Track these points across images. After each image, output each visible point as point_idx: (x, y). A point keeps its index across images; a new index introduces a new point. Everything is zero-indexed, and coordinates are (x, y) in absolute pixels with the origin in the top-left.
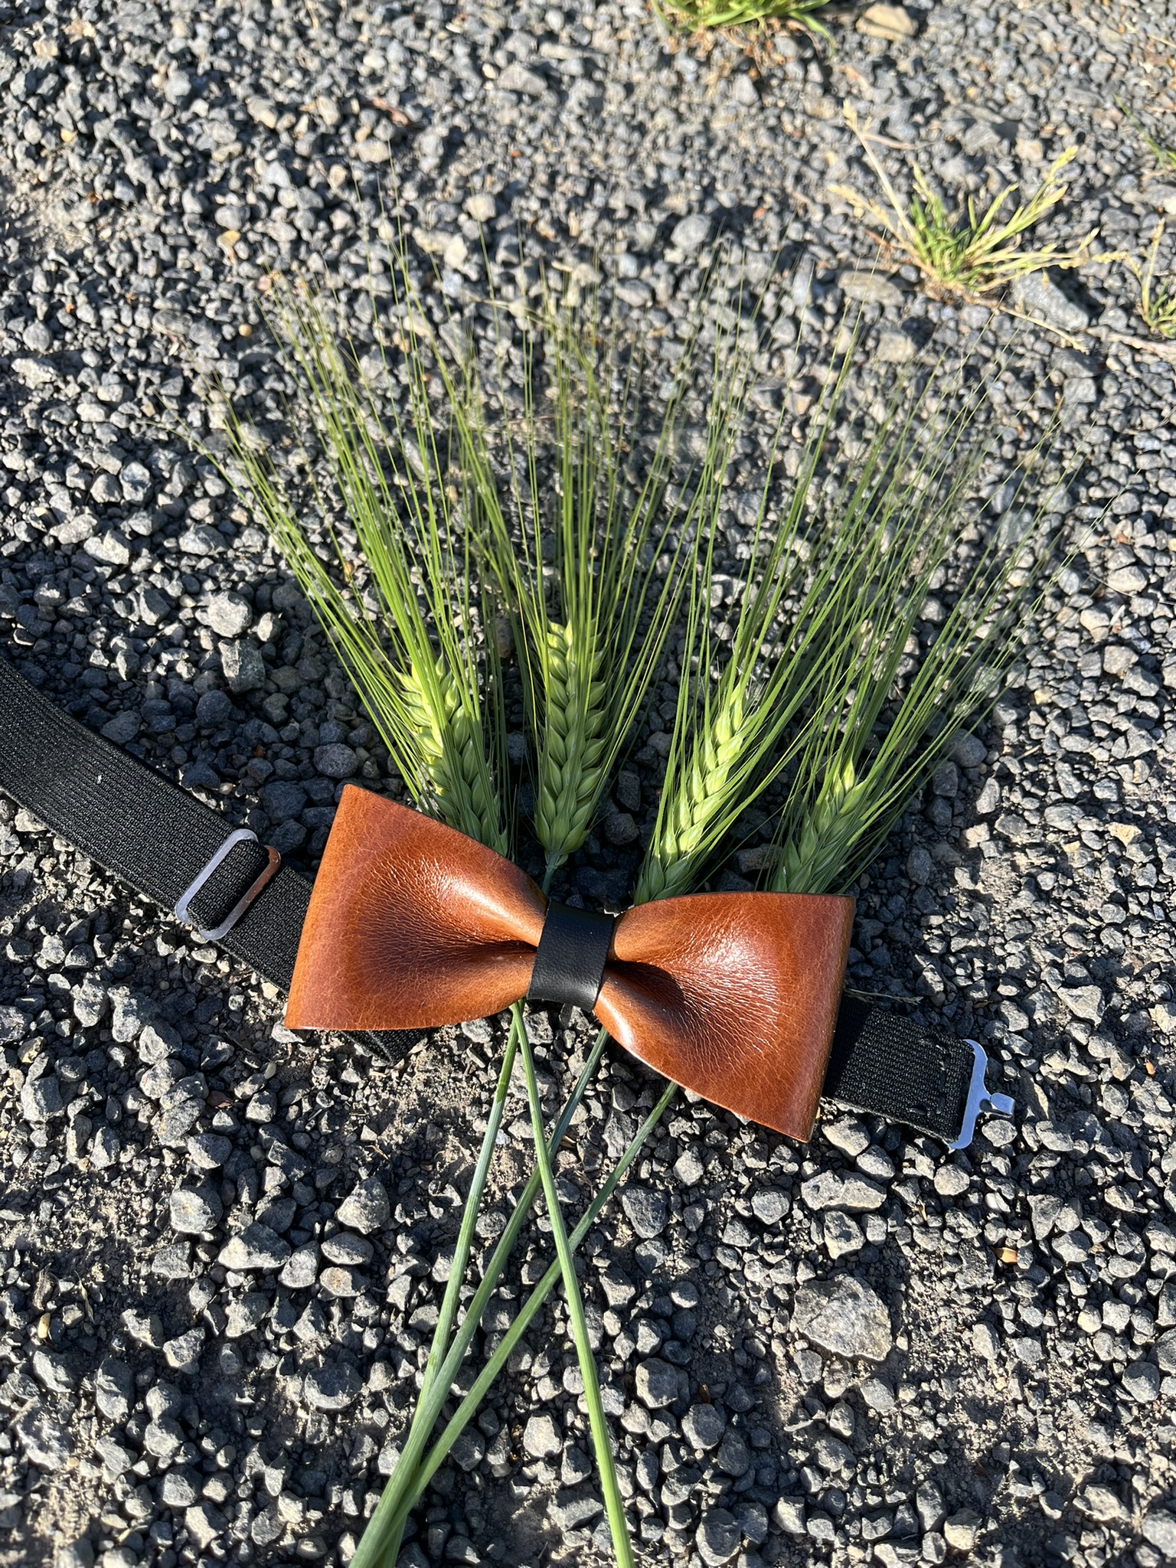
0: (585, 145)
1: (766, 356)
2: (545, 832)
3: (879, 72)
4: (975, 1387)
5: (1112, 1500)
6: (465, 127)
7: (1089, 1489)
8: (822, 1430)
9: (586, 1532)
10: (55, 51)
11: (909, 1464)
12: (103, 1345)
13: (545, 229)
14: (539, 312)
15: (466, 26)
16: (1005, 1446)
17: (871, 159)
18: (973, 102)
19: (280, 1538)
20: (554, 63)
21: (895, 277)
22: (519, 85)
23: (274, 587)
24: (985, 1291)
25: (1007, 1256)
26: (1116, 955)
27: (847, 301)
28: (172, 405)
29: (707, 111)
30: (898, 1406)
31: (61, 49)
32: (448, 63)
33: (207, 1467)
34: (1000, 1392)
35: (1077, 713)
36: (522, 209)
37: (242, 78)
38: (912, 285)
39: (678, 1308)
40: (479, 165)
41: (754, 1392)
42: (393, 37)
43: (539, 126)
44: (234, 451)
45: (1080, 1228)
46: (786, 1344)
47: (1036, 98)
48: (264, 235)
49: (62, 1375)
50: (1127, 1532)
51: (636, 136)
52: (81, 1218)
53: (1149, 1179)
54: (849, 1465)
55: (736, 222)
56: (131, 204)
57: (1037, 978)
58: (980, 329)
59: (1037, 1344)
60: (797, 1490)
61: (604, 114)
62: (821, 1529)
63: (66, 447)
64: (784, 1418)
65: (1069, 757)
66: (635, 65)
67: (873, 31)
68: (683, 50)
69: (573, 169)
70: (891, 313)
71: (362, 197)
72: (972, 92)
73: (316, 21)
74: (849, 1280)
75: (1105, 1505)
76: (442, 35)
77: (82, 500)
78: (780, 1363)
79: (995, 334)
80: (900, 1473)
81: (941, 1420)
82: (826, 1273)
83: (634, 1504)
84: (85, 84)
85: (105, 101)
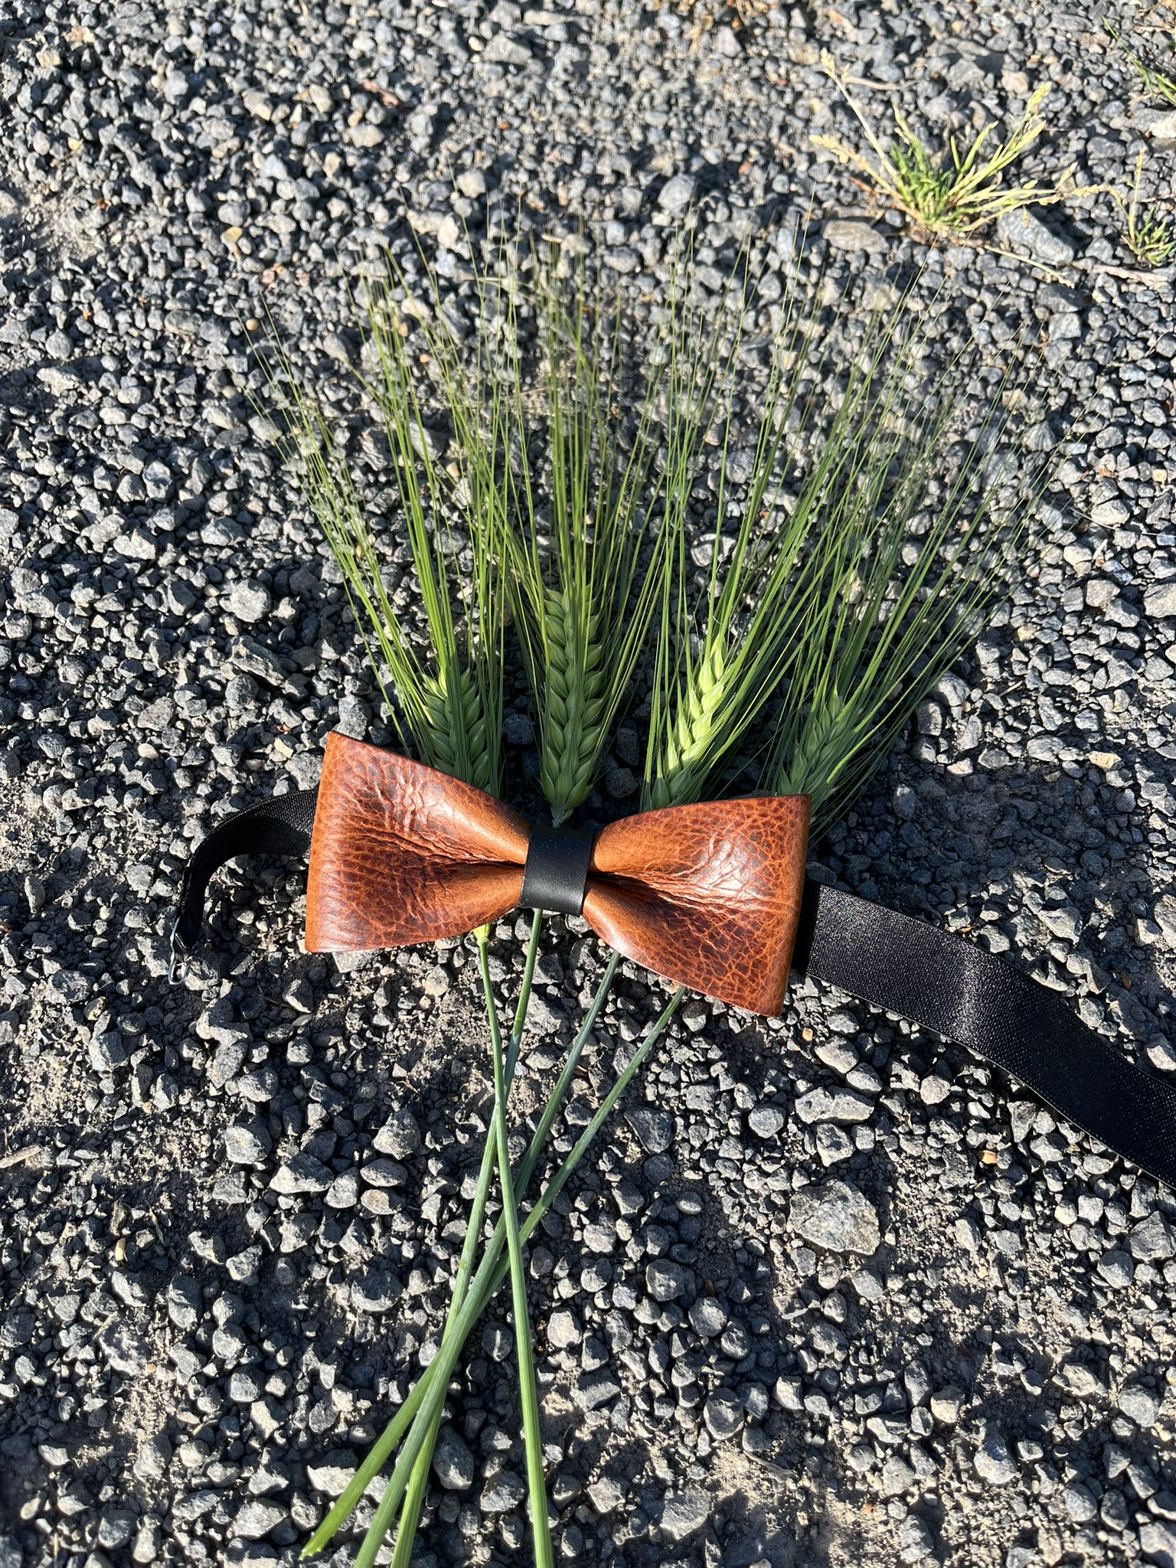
0: (572, 111)
1: (752, 314)
2: (549, 787)
3: (863, 13)
4: (959, 1276)
5: (1088, 1377)
6: (453, 103)
7: (1067, 1366)
8: (816, 1317)
9: (605, 1412)
10: (57, 61)
11: (897, 1345)
12: (174, 1264)
13: (535, 201)
14: (531, 285)
16: (987, 1328)
17: (855, 104)
18: (958, 37)
19: (335, 1426)
20: (538, 31)
21: (879, 224)
22: (504, 57)
23: (290, 573)
24: (967, 1190)
25: (988, 1158)
26: (1095, 877)
27: (833, 251)
28: (188, 403)
29: (691, 67)
30: (887, 1294)
31: (63, 58)
32: (434, 39)
33: (268, 1366)
34: (983, 1280)
35: (1059, 647)
36: (511, 183)
37: (237, 71)
38: (897, 230)
39: (681, 1213)
40: (469, 140)
41: (756, 1287)
42: (381, 18)
43: (526, 95)
44: (248, 443)
45: (1057, 1130)
46: (783, 1243)
47: (1021, 27)
48: (265, 228)
49: (137, 1291)
50: (1104, 1406)
51: (621, 99)
52: (149, 1155)
54: (840, 1347)
55: (721, 178)
56: (139, 208)
57: (1018, 902)
58: (967, 270)
59: (1016, 1237)
60: (795, 1371)
61: (590, 78)
62: (817, 1405)
63: (92, 451)
64: (781, 1309)
65: (1051, 691)
66: (618, 25)
68: (666, 6)
69: (561, 137)
70: (876, 261)
71: (355, 184)
72: (957, 26)
73: (305, 8)
74: (839, 1184)
75: (1082, 1382)
76: (428, 11)
77: (108, 501)
78: (778, 1260)
79: (980, 274)
80: (890, 1354)
81: (927, 1306)
82: (818, 1179)
83: (648, 1386)
84: (88, 91)
85: (108, 106)
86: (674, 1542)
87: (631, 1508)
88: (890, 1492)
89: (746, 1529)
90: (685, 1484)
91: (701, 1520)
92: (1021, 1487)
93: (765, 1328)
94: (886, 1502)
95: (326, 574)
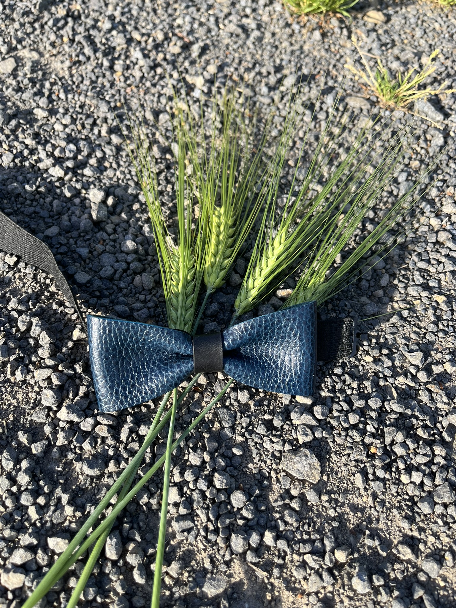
0: (254, 52)
1: (313, 123)
2: (207, 278)
3: (370, 33)
4: (354, 499)
5: (408, 551)
6: (210, 44)
7: (399, 545)
8: (287, 507)
9: (186, 534)
10: (65, 12)
11: (322, 524)
12: (9, 444)
13: (235, 77)
14: (229, 104)
15: (216, 12)
16: (365, 523)
17: (364, 61)
18: (406, 45)
19: (64, 522)
20: (246, 25)
21: (368, 99)
22: (232, 30)
23: (116, 189)
24: (362, 462)
25: (373, 450)
26: (432, 343)
27: (348, 107)
28: (88, 127)
29: (302, 43)
30: (321, 502)
31: (68, 12)
32: (207, 23)
33: (40, 492)
34: (365, 502)
35: (424, 254)
36: (227, 71)
37: (130, 25)
38: (374, 102)
39: (234, 455)
40: (214, 56)
41: (262, 490)
42: (187, 14)
43: (238, 45)
44: (109, 143)
45: (405, 442)
46: (277, 473)
47: (431, 45)
48: (131, 74)
50: (415, 566)
51: (274, 50)
52: (9, 397)
53: (436, 427)
54: (296, 521)
55: (308, 79)
56: (85, 63)
57: (398, 349)
58: (400, 119)
59: (382, 485)
60: (274, 528)
61: (263, 42)
62: (282, 544)
63: (48, 138)
64: (272, 501)
65: (419, 270)
66: (277, 26)
67: (370, 20)
68: (295, 22)
69: (249, 59)
70: (365, 112)
71: (168, 64)
72: (406, 41)
73: (160, 8)
74: (305, 450)
75: (406, 553)
76: (206, 14)
77: (51, 155)
78: (274, 480)
79: (406, 121)
80: (319, 528)
81: (338, 509)
82: (296, 448)
83: (207, 525)
84: (74, 24)
85: (81, 29)
86: (207, 598)
87: (190, 579)
88: (311, 590)
89: (242, 597)
90: (217, 572)
91: (221, 590)
92: (372, 597)
93: (263, 508)
94: (309, 595)
95: (130, 191)
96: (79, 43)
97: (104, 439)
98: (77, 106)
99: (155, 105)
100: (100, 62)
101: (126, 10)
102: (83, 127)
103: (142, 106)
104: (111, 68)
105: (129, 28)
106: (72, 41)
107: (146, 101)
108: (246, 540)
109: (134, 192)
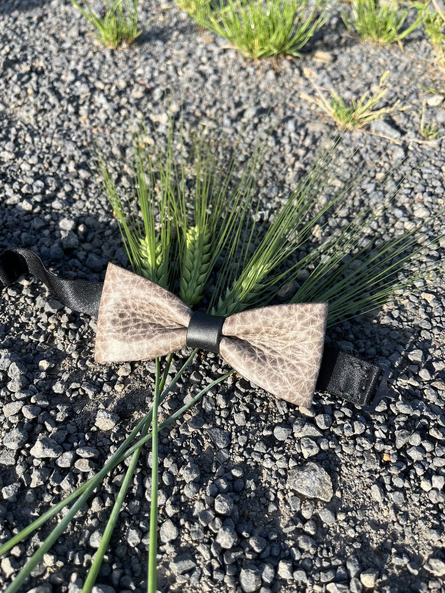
0: (214, 92)
1: (277, 147)
3: (320, 71)
4: (374, 515)
5: (442, 565)
7: (431, 560)
8: (300, 532)
9: (187, 576)
10: (29, 69)
11: (343, 548)
13: (198, 114)
14: (194, 137)
15: (174, 62)
16: (389, 541)
18: (354, 79)
19: (44, 574)
20: (203, 71)
21: (327, 124)
22: (190, 76)
23: (86, 218)
24: (376, 472)
25: (386, 458)
26: (428, 341)
27: (309, 132)
28: (55, 164)
29: (258, 83)
30: (337, 522)
31: (31, 69)
32: (166, 71)
34: (386, 517)
36: (189, 109)
37: (94, 76)
38: (332, 126)
39: (234, 476)
42: (147, 65)
43: (197, 88)
44: (77, 177)
45: (421, 445)
46: (284, 494)
48: (96, 117)
51: (232, 89)
54: (313, 546)
55: (268, 111)
56: (50, 110)
57: (394, 349)
59: (402, 495)
60: (289, 558)
61: (221, 84)
62: (300, 576)
63: (15, 178)
64: (282, 526)
66: (232, 71)
67: (318, 60)
68: (249, 66)
69: (209, 98)
71: (132, 106)
72: (354, 75)
73: (121, 61)
74: (312, 464)
75: (440, 568)
76: (165, 64)
77: (18, 192)
78: (281, 503)
79: (365, 140)
80: (339, 552)
81: (358, 529)
82: (301, 463)
83: (210, 563)
84: (38, 78)
85: (45, 82)
93: (274, 537)
95: (100, 219)
96: (44, 93)
97: (85, 475)
98: (44, 147)
99: (121, 141)
100: (65, 108)
101: (88, 64)
102: (50, 165)
103: (108, 143)
104: (77, 113)
105: (91, 79)
106: (36, 93)
107: (111, 138)
108: (258, 574)
109: (105, 220)
